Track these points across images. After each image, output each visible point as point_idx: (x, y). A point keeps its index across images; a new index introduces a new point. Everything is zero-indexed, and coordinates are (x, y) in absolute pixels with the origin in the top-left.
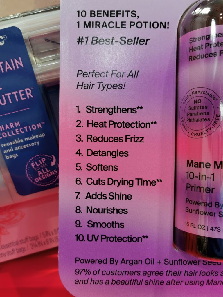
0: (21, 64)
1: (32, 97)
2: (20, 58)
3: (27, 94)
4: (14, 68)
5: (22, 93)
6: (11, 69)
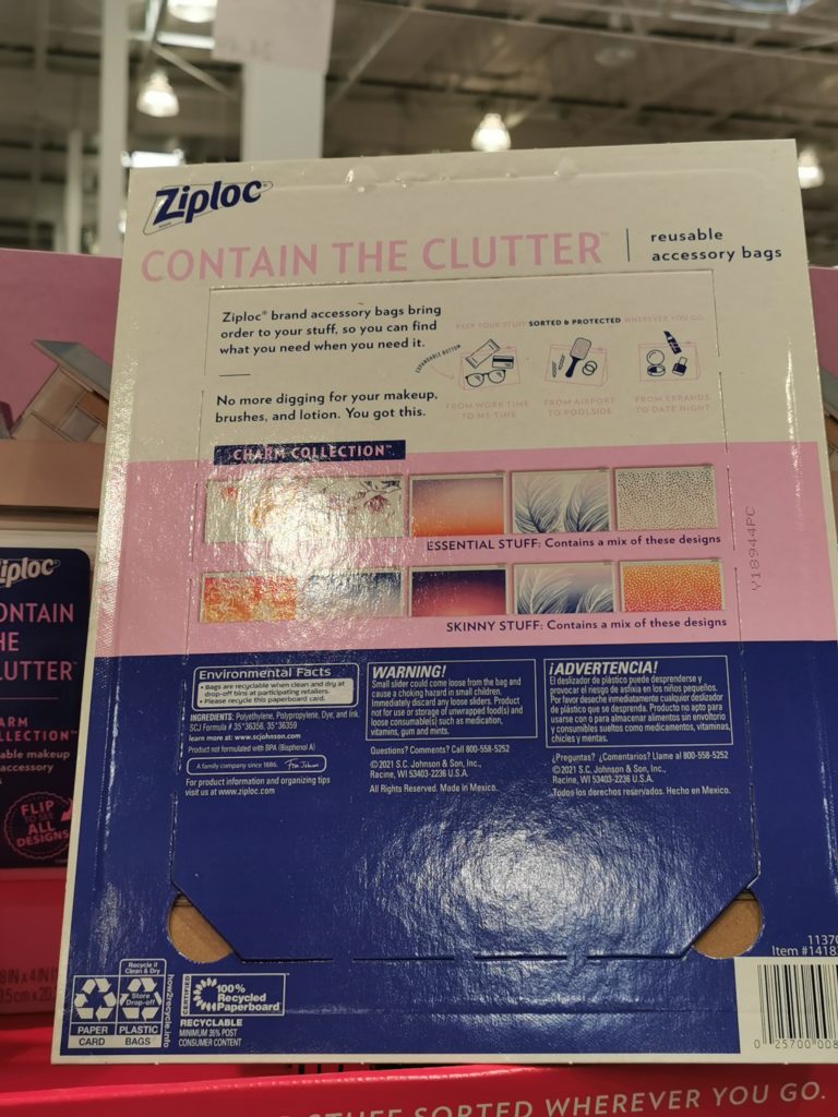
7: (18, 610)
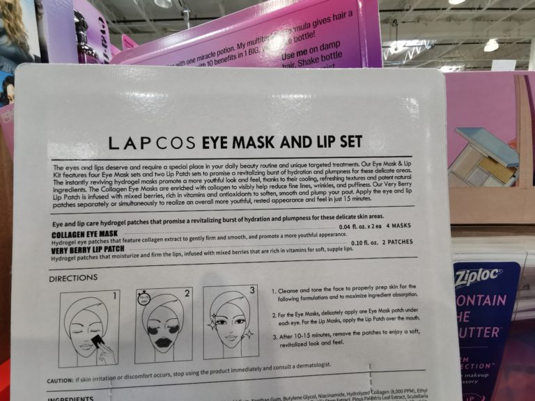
0: (504, 303)
1: (497, 336)
2: (505, 296)
3: (493, 332)
4: (494, 304)
5: (488, 330)
6: (490, 304)
7: (472, 299)
